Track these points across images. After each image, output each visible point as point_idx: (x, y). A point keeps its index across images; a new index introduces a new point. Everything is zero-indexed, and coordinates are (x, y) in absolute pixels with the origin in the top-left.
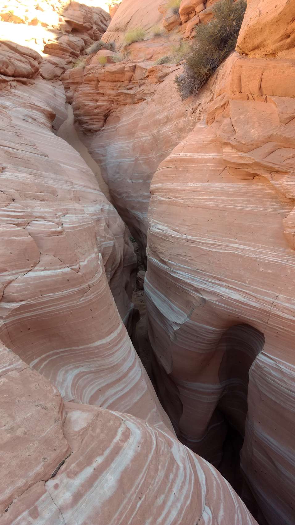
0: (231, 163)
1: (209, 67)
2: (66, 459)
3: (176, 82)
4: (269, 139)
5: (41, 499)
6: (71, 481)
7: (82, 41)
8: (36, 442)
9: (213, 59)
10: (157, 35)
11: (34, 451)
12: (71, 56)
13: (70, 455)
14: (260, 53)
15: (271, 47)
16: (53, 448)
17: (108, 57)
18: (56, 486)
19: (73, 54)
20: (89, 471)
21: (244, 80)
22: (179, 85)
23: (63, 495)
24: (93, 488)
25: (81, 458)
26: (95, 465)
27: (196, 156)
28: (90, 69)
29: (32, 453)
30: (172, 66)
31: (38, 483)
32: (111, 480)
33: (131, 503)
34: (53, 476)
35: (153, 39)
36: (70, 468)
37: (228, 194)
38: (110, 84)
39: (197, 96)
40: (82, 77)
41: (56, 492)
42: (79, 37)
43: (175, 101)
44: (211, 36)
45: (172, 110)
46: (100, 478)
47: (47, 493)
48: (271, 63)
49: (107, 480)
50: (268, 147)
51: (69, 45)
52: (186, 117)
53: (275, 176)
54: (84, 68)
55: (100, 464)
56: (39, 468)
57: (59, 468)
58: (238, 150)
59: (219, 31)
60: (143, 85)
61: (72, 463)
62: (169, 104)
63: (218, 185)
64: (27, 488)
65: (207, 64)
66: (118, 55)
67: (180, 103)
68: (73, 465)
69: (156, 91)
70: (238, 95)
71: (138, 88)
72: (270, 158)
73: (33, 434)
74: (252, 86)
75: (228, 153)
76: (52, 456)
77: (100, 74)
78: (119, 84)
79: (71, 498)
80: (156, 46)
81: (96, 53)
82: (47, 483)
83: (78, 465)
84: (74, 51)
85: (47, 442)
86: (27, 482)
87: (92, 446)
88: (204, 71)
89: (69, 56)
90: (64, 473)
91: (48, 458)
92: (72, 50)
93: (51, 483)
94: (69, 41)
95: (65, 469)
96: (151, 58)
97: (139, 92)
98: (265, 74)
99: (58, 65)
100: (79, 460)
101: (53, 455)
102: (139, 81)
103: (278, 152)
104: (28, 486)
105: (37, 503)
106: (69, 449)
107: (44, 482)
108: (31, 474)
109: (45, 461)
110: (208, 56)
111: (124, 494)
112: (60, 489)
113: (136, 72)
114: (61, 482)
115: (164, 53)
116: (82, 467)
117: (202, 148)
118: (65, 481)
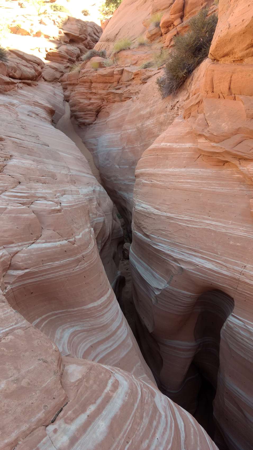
0: (205, 151)
1: (185, 71)
2: (64, 407)
3: (157, 83)
4: (237, 131)
5: (42, 442)
6: (68, 426)
7: (78, 50)
8: (38, 391)
9: (189, 65)
10: (142, 45)
11: (36, 400)
12: (68, 62)
13: (67, 403)
14: (229, 59)
15: (239, 54)
16: (53, 398)
17: (100, 62)
18: (55, 431)
19: (70, 61)
20: (83, 418)
21: (215, 82)
22: (160, 86)
23: (61, 439)
24: (87, 433)
25: (77, 406)
26: (88, 412)
27: (175, 146)
28: (84, 73)
29: (35, 401)
30: (154, 70)
31: (40, 428)
32: (103, 426)
33: (120, 447)
34: (53, 422)
35: (138, 48)
36: (67, 414)
37: (202, 178)
38: (101, 85)
39: (176, 95)
40: (78, 79)
41: (55, 436)
42: (76, 46)
43: (156, 99)
44: (188, 45)
45: (154, 107)
46: (93, 424)
47: (48, 436)
48: (239, 68)
49: (99, 426)
50: (237, 138)
51: (67, 53)
52: (166, 112)
53: (243, 163)
54: (79, 72)
55: (93, 412)
56: (40, 415)
57: (57, 415)
58: (211, 141)
59: (194, 41)
60: (129, 85)
61: (69, 410)
62: (152, 102)
63: (193, 170)
64: (30, 432)
65: (184, 69)
66: (109, 61)
67: (161, 101)
68: (70, 412)
69: (140, 91)
70: (210, 94)
71: (125, 88)
72: (238, 148)
73: (36, 384)
74: (222, 87)
75: (202, 143)
76: (51, 404)
77: (93, 76)
78: (109, 85)
79: (68, 441)
80: (141, 53)
81: (90, 60)
82: (48, 428)
83: (74, 412)
84: (72, 58)
85: (48, 391)
86: (30, 427)
87: (86, 395)
88: (182, 74)
89: (67, 62)
90: (62, 419)
91: (48, 406)
92: (70, 57)
93: (51, 428)
94: (67, 49)
95: (64, 415)
96: (136, 63)
97: (126, 91)
98: (234, 77)
99: (57, 69)
100: (74, 408)
101: (53, 403)
102: (126, 82)
103: (245, 143)
104: (31, 430)
105: (39, 445)
106: (66, 398)
107: (45, 427)
108: (34, 420)
109: (46, 408)
110: (185, 62)
111: (114, 438)
112: (58, 433)
113: (123, 75)
114: (60, 426)
115: (147, 59)
116: (77, 414)
117: (181, 139)
118: (63, 426)
